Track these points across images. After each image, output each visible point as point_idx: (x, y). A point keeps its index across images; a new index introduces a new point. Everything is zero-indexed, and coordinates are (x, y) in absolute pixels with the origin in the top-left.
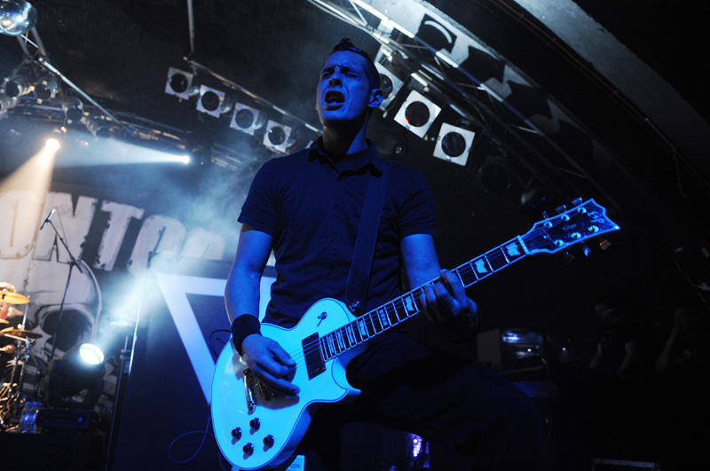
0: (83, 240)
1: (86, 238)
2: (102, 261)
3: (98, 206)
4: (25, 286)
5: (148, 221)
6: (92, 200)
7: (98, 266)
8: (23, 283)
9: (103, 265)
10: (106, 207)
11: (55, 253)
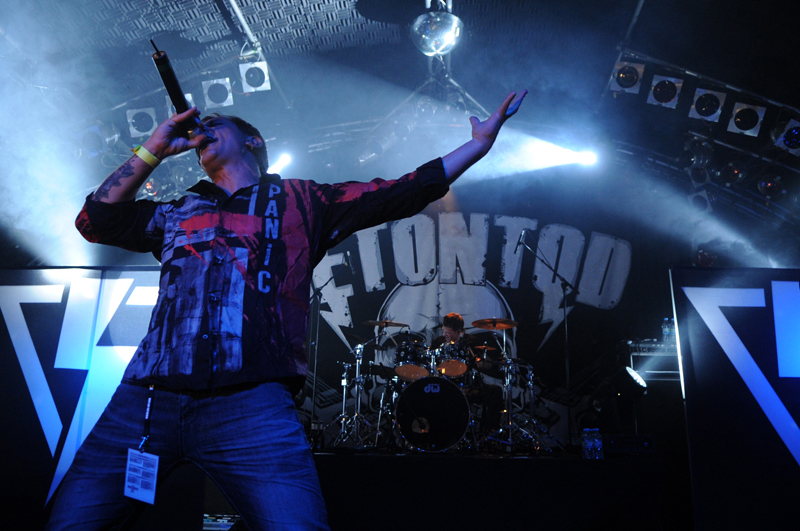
0: (483, 259)
1: (485, 256)
2: (507, 278)
3: (490, 222)
4: (438, 311)
5: (544, 231)
6: (485, 216)
7: (504, 284)
8: (436, 308)
9: (509, 283)
10: (500, 221)
11: (459, 274)
